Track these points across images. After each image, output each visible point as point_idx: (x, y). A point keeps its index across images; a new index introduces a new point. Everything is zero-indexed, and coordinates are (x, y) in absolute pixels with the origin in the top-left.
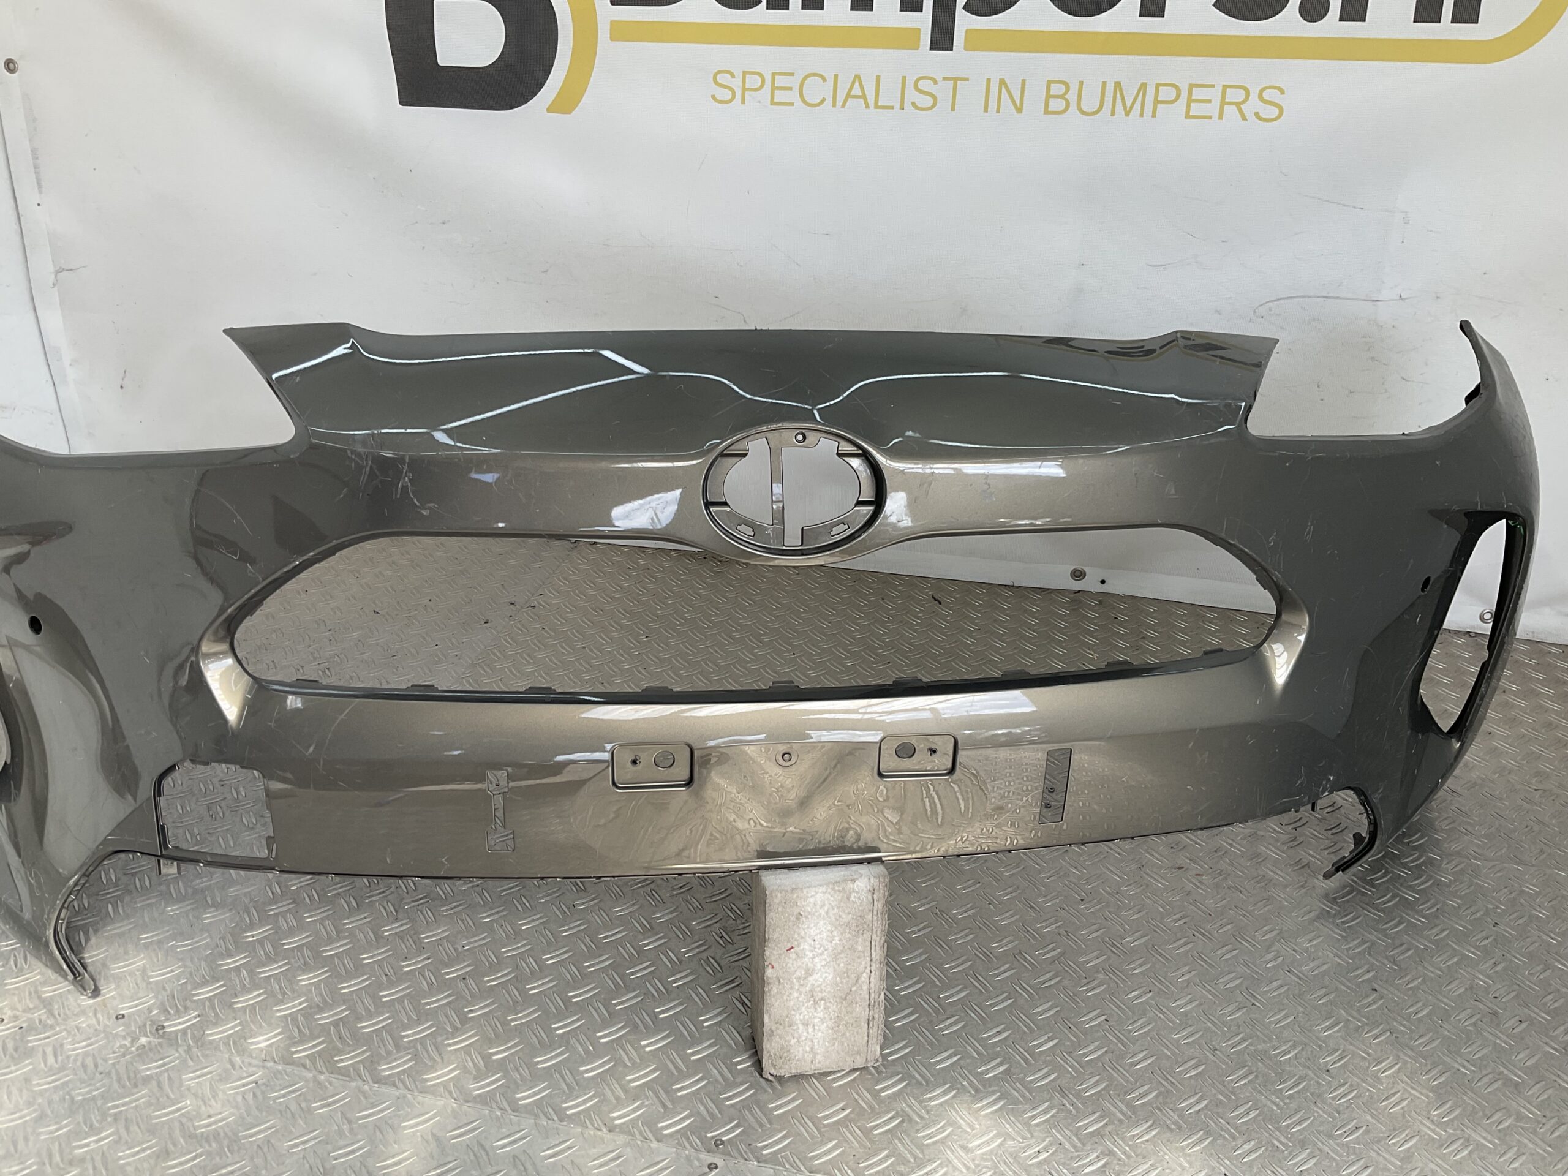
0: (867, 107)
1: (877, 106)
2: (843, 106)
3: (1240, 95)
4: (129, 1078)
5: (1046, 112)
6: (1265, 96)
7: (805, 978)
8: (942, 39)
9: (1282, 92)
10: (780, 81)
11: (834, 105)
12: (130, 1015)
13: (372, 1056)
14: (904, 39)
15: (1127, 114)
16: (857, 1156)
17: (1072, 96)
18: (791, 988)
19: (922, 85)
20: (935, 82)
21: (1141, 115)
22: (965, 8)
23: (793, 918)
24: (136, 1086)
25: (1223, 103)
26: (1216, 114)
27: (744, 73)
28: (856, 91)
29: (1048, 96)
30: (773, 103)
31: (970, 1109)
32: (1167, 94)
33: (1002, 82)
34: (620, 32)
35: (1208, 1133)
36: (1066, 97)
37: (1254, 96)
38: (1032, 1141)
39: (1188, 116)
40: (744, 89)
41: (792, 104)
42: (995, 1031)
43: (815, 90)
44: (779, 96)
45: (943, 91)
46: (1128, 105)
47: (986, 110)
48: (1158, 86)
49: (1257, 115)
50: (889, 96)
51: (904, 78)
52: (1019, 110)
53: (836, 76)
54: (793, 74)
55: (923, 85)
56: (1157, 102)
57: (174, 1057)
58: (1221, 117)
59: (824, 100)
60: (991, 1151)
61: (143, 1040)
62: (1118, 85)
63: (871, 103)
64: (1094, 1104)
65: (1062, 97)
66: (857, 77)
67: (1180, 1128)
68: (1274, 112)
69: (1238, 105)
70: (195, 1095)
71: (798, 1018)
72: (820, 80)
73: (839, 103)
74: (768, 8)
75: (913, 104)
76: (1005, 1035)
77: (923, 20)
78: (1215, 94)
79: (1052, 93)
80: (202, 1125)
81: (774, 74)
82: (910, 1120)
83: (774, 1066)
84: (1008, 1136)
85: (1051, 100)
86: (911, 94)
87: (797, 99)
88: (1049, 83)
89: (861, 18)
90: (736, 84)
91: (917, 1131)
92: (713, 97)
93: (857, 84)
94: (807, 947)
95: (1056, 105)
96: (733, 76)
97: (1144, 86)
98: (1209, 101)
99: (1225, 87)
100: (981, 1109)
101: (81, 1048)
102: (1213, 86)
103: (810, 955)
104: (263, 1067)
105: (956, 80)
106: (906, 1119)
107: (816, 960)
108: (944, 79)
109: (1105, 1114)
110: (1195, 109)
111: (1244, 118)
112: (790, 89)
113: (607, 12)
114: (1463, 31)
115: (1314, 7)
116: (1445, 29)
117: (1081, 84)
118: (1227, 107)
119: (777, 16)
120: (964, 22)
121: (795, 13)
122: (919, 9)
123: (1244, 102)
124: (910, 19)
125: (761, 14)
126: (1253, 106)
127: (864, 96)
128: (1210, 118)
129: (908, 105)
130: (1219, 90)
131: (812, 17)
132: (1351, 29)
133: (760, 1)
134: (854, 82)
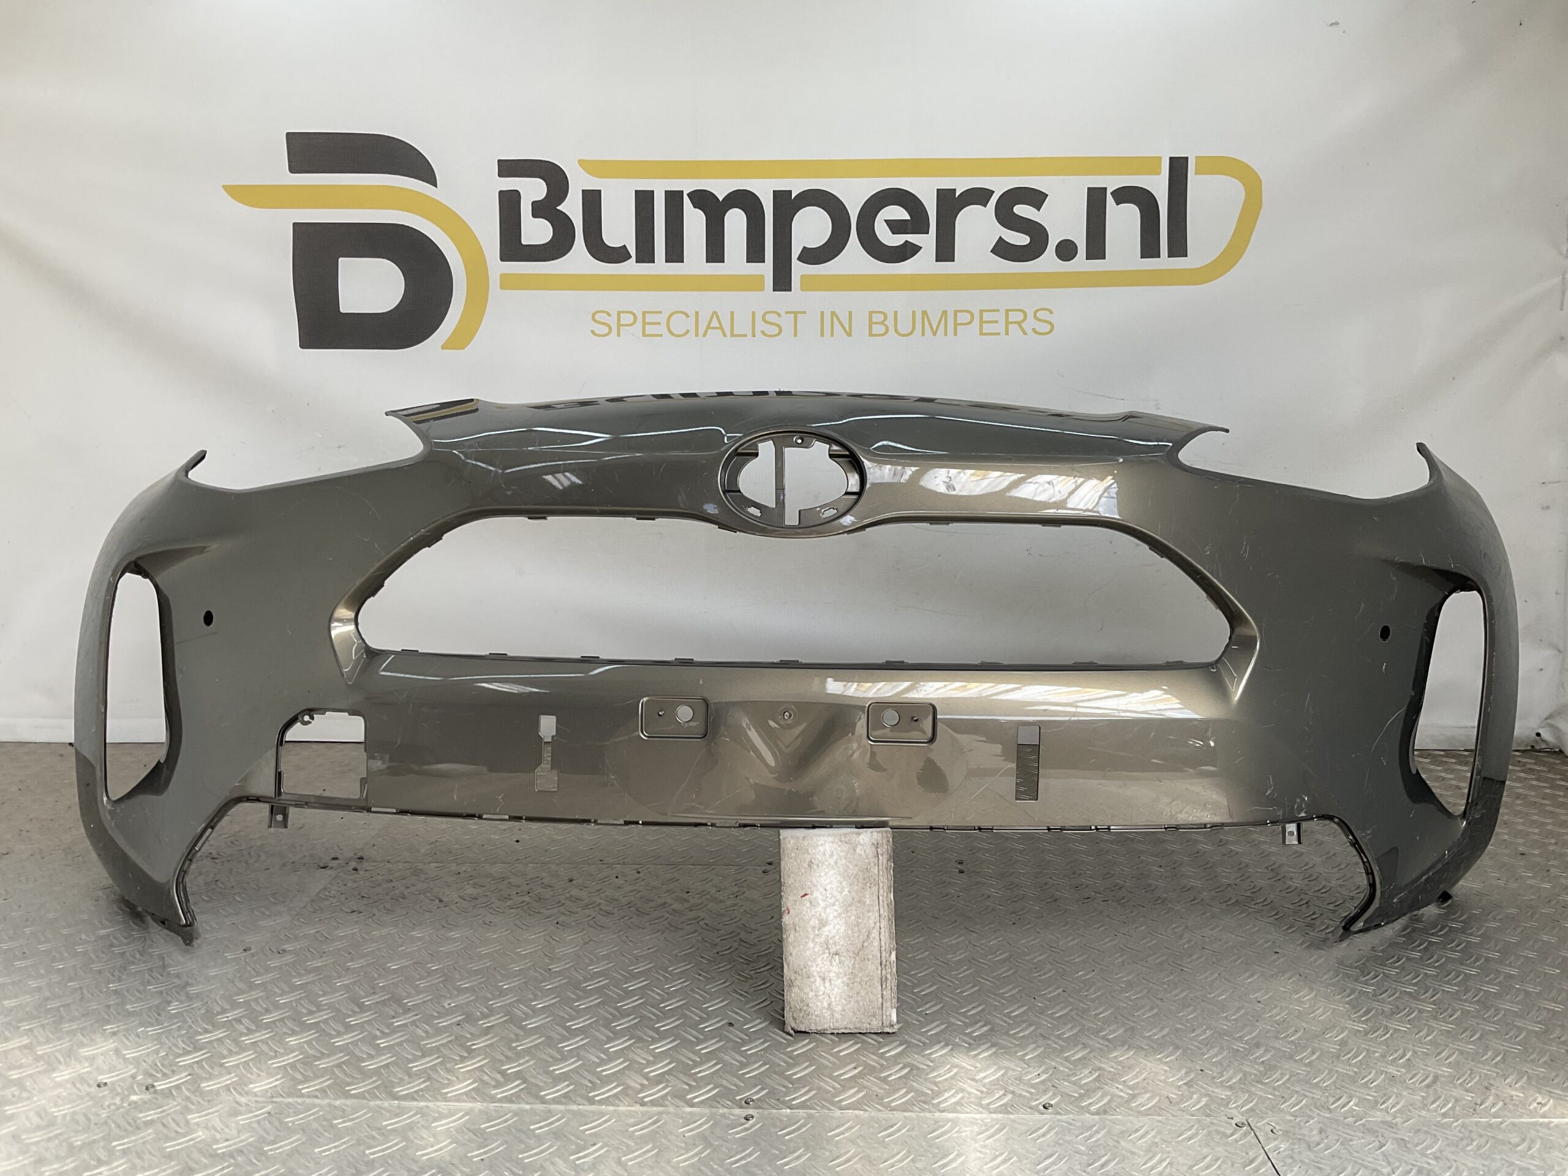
0: (725, 335)
1: (732, 335)
2: (705, 335)
3: (1019, 317)
4: (129, 1124)
5: (871, 335)
6: (1039, 316)
7: (819, 929)
8: (782, 281)
9: (1051, 312)
10: (649, 318)
11: (697, 335)
12: (113, 1083)
13: (383, 1083)
14: (752, 284)
15: (935, 334)
16: (880, 1095)
17: (890, 322)
18: (807, 937)
19: (769, 317)
20: (779, 315)
21: (946, 335)
22: (799, 259)
23: (806, 865)
24: (138, 1128)
25: (1008, 323)
26: (1003, 331)
27: (619, 313)
28: (715, 323)
29: (871, 323)
30: (644, 335)
31: (968, 1056)
32: (963, 318)
33: (833, 314)
34: (508, 282)
35: (1177, 1048)
36: (885, 323)
37: (1030, 315)
38: (1031, 1069)
39: (982, 333)
40: (619, 325)
41: (661, 335)
42: (971, 1006)
43: (679, 324)
44: (649, 329)
45: (787, 322)
46: (935, 327)
47: (822, 335)
48: (956, 312)
49: (1034, 330)
50: (740, 328)
51: (754, 313)
52: (849, 334)
53: (697, 313)
54: (661, 312)
55: (771, 318)
56: (956, 325)
57: (173, 1106)
58: (1007, 333)
59: (688, 331)
60: (998, 1079)
61: (134, 1098)
62: (924, 313)
63: (728, 332)
64: (1074, 1041)
65: (882, 323)
66: (715, 313)
67: (1152, 1048)
68: (1048, 328)
69: (1019, 323)
70: (207, 1128)
71: (814, 969)
72: (684, 316)
73: (701, 332)
74: (637, 262)
75: (763, 332)
76: (980, 1009)
77: (766, 269)
78: (1000, 317)
79: (874, 320)
80: (221, 1148)
81: (644, 313)
82: (918, 1068)
83: (795, 1019)
84: (1007, 1069)
85: (873, 326)
86: (760, 325)
87: (666, 333)
88: (871, 313)
89: (715, 268)
90: (613, 321)
91: (927, 1074)
92: (593, 332)
93: (715, 318)
94: (820, 897)
95: (878, 329)
96: (609, 315)
97: (945, 313)
99: (1007, 311)
100: (979, 1054)
101: (66, 1109)
102: (998, 311)
103: (822, 904)
104: (272, 1102)
105: (796, 313)
106: (913, 1068)
107: (828, 910)
108: (786, 313)
109: (1085, 1046)
110: (987, 328)
111: (1025, 333)
112: (659, 324)
113: (497, 267)
114: (1178, 262)
115: (1066, 250)
116: (1164, 262)
117: (896, 313)
118: (1011, 326)
119: (645, 268)
120: (799, 270)
121: (660, 265)
122: (762, 260)
123: (1023, 321)
124: (755, 268)
125: (631, 267)
126: (1030, 324)
127: (721, 328)
128: (999, 334)
129: (758, 334)
130: (1003, 313)
131: (675, 268)
132: (1096, 265)
133: (631, 257)
134: (712, 318)
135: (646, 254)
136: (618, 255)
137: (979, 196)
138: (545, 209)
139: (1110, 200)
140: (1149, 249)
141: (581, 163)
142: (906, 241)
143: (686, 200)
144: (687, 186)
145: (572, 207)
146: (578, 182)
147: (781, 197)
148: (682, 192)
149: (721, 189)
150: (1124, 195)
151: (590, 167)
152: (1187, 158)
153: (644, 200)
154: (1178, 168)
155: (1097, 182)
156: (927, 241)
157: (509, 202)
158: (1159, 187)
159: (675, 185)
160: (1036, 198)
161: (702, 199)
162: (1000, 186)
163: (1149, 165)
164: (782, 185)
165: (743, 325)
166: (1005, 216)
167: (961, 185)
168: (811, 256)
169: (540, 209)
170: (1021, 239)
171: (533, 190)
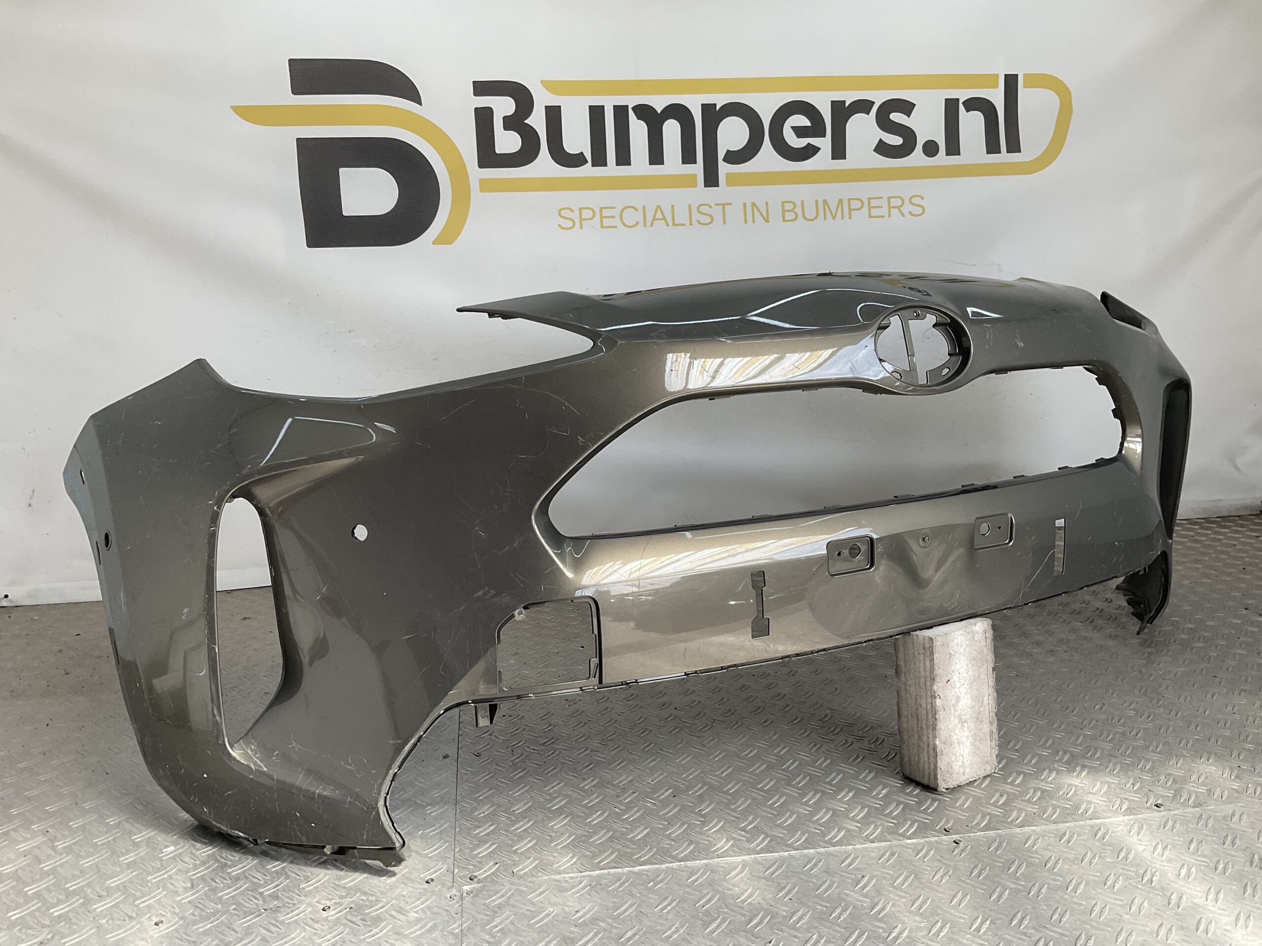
0: (668, 225)
1: (674, 225)
2: (652, 225)
3: (899, 202)
4: (484, 909)
5: (784, 220)
6: (913, 201)
8: (711, 179)
9: (922, 198)
10: (606, 213)
11: (645, 226)
13: (659, 849)
14: (687, 182)
15: (834, 218)
17: (798, 210)
19: (702, 209)
20: (711, 207)
21: (843, 218)
22: (724, 160)
24: (495, 912)
25: (890, 207)
26: (887, 215)
27: (581, 209)
28: (659, 215)
29: (784, 211)
30: (602, 227)
32: (855, 204)
33: (753, 204)
34: (486, 186)
36: (795, 210)
37: (907, 202)
39: (870, 217)
40: (581, 219)
41: (616, 227)
43: (631, 217)
45: (717, 212)
46: (834, 213)
48: (849, 200)
49: (910, 213)
52: (767, 221)
54: (614, 208)
55: (704, 209)
56: (850, 210)
57: (505, 889)
58: (890, 216)
59: (637, 223)
60: (1108, 791)
61: (467, 888)
62: (825, 201)
63: (670, 223)
66: (658, 207)
68: (920, 210)
69: (898, 208)
70: (551, 904)
73: (648, 223)
74: (593, 166)
75: (699, 222)
77: (698, 169)
78: (884, 203)
79: (786, 209)
80: (578, 917)
81: (601, 209)
82: (1046, 790)
85: (786, 213)
86: (696, 216)
88: (783, 203)
89: (657, 169)
90: (575, 216)
91: (1056, 794)
92: (559, 225)
95: (790, 216)
96: (572, 211)
97: (841, 201)
98: (881, 207)
99: (889, 198)
101: (420, 904)
102: (882, 198)
105: (723, 205)
108: (716, 205)
111: (903, 215)
112: (613, 217)
113: (476, 173)
114: (1014, 157)
115: (931, 149)
116: (1004, 157)
117: (802, 202)
118: (892, 210)
119: (599, 171)
120: (724, 168)
121: (612, 168)
122: (694, 162)
123: (901, 206)
124: (689, 168)
125: (587, 170)
126: (906, 209)
127: (664, 219)
128: (883, 217)
129: (694, 222)
130: (886, 199)
131: (624, 170)
132: (953, 160)
133: (587, 162)
134: (656, 210)
135: (599, 159)
136: (577, 160)
137: (863, 106)
138: (514, 123)
139: (962, 108)
140: (992, 147)
141: (545, 83)
142: (809, 144)
143: (631, 113)
144: (631, 101)
145: (537, 121)
146: (541, 100)
147: (707, 109)
148: (627, 106)
149: (659, 103)
150: (973, 104)
151: (550, 86)
152: (1017, 75)
153: (597, 113)
154: (1011, 82)
155: (952, 94)
156: (824, 143)
157: (484, 117)
158: (997, 97)
159: (621, 101)
160: (907, 107)
161: (643, 112)
162: (879, 98)
163: (989, 81)
164: (709, 99)
165: (682, 217)
166: (884, 123)
167: (849, 97)
168: (734, 157)
169: (510, 123)
170: (895, 140)
171: (504, 106)
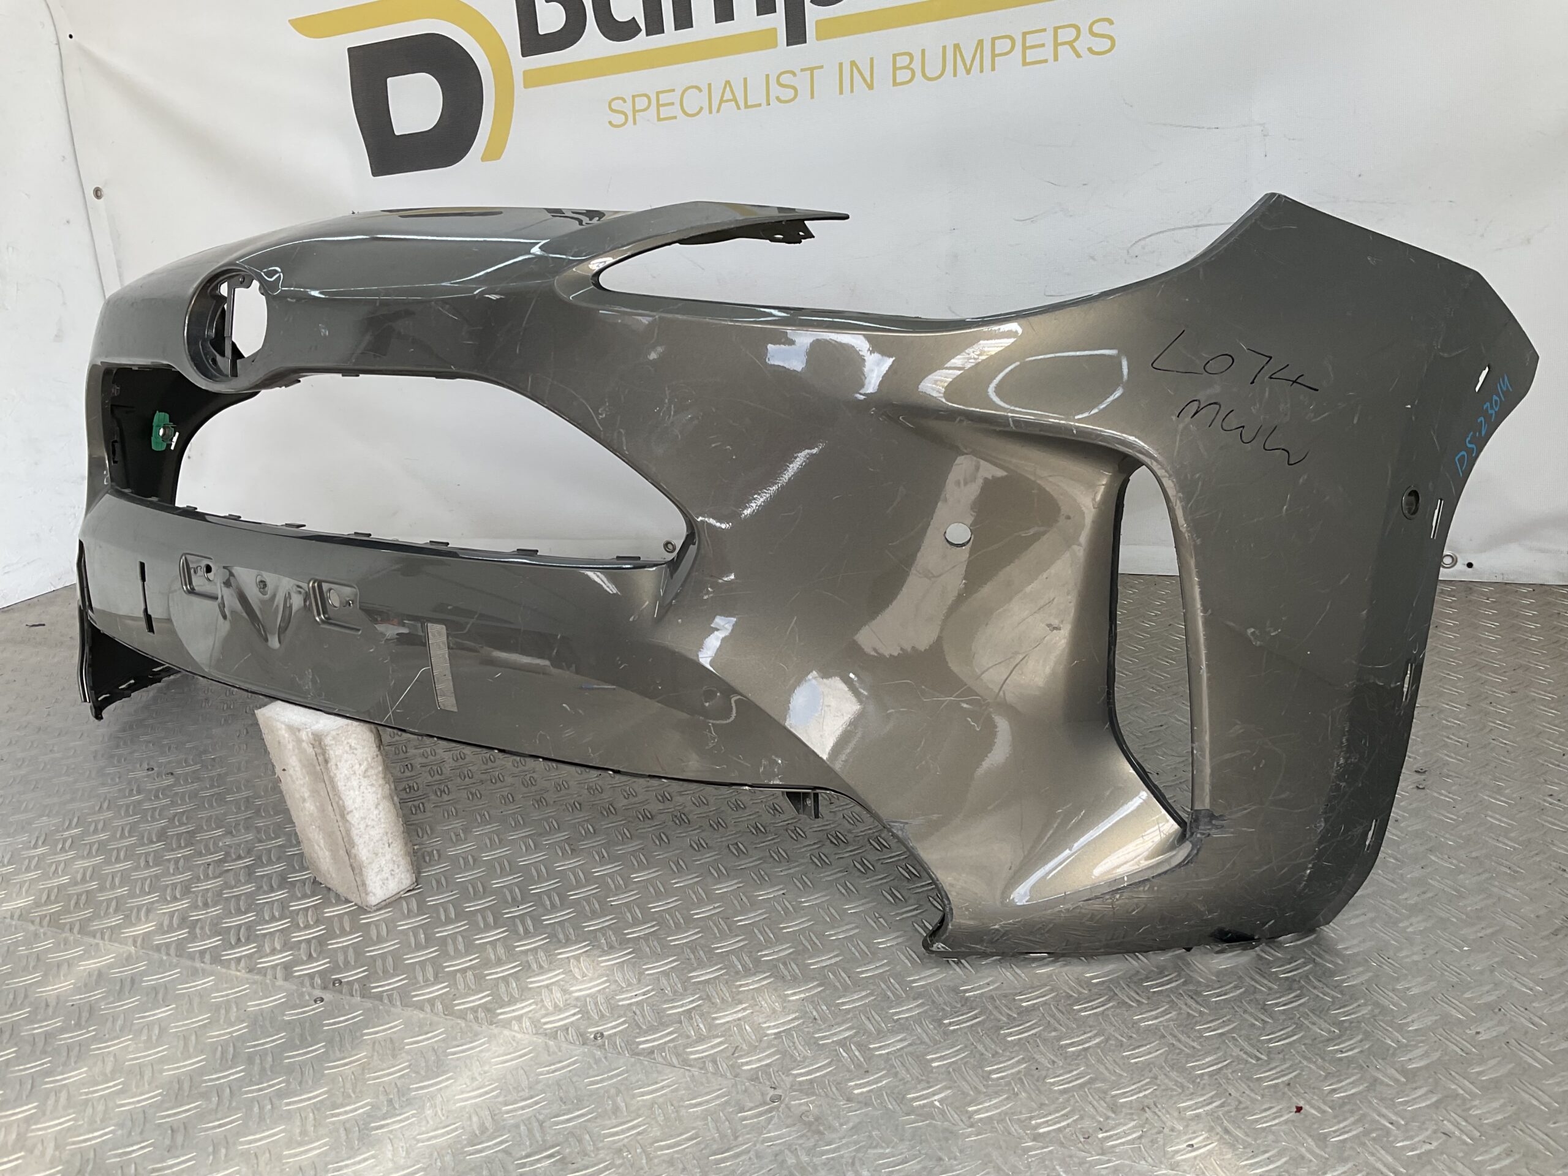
0: (739, 108)
1: (747, 106)
2: (718, 111)
3: (1071, 34)
5: (895, 84)
6: (1096, 29)
8: (796, 33)
9: (1111, 23)
10: (664, 99)
11: (711, 112)
14: (764, 41)
15: (968, 72)
17: (916, 65)
19: (783, 79)
20: (794, 74)
21: (982, 71)
25: (1056, 45)
26: (1051, 58)
27: (634, 97)
28: (728, 95)
29: (895, 69)
30: (659, 119)
32: (1003, 46)
33: (853, 64)
34: (533, 79)
36: (911, 66)
37: (1085, 31)
39: (1025, 64)
40: (635, 111)
41: (675, 118)
42: (641, 927)
43: (694, 101)
44: (664, 112)
45: (802, 82)
46: (968, 63)
48: (993, 40)
49: (1090, 50)
50: (756, 95)
52: (871, 87)
53: (709, 85)
54: (673, 90)
55: (785, 79)
56: (994, 56)
58: (1056, 59)
59: (702, 108)
62: (957, 47)
63: (742, 104)
64: (696, 988)
66: (728, 82)
68: (1107, 44)
69: (1070, 44)
72: (697, 91)
73: (715, 108)
74: (647, 35)
75: (778, 98)
77: (778, 20)
78: (1048, 38)
79: (898, 65)
81: (658, 93)
85: (898, 72)
86: (775, 90)
87: (680, 114)
88: (895, 56)
89: (725, 28)
90: (627, 108)
92: (610, 122)
95: (903, 76)
96: (624, 101)
97: (980, 43)
98: (1043, 45)
99: (1056, 29)
102: (1045, 30)
105: (812, 70)
108: (802, 70)
109: (703, 998)
110: (1031, 55)
111: (1078, 56)
112: (673, 104)
113: (521, 64)
117: (923, 51)
118: (1060, 48)
119: (656, 41)
120: (813, 14)
121: (670, 34)
122: (773, 10)
123: (1075, 41)
124: (767, 21)
125: (642, 42)
126: (1085, 42)
127: (735, 100)
128: (1046, 61)
129: (773, 101)
130: (1050, 33)
131: (685, 35)
133: (641, 30)
134: (725, 88)
135: (655, 24)
136: (628, 30)
